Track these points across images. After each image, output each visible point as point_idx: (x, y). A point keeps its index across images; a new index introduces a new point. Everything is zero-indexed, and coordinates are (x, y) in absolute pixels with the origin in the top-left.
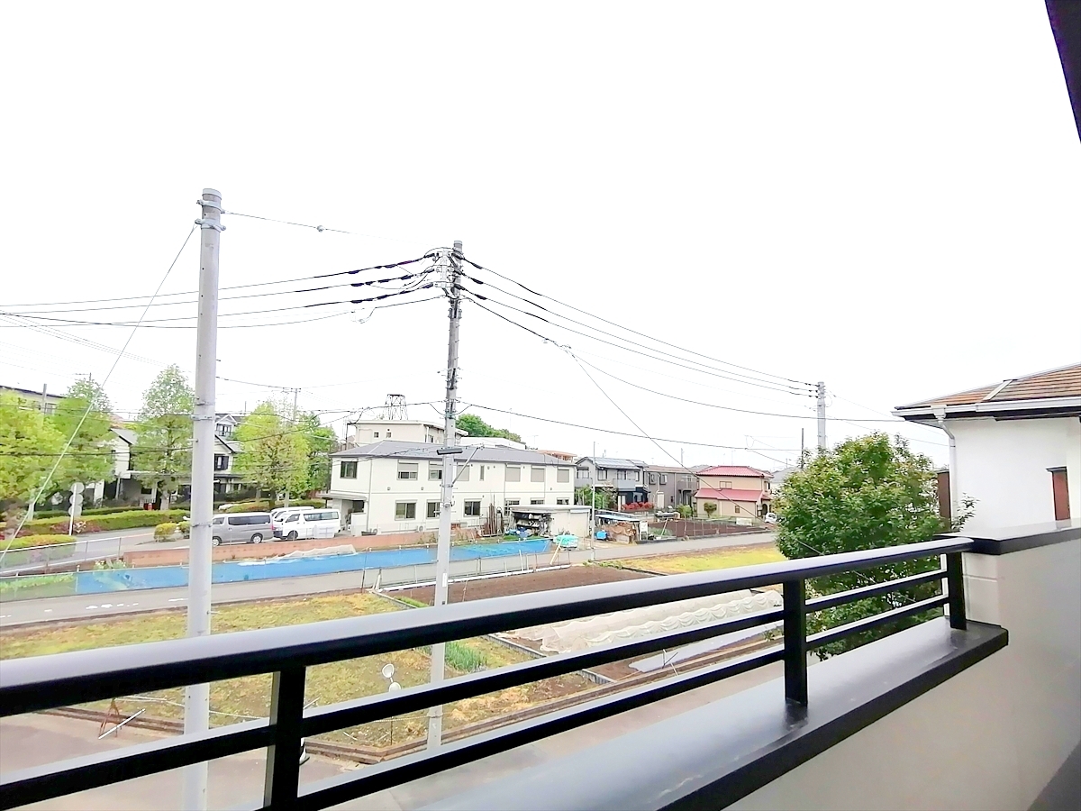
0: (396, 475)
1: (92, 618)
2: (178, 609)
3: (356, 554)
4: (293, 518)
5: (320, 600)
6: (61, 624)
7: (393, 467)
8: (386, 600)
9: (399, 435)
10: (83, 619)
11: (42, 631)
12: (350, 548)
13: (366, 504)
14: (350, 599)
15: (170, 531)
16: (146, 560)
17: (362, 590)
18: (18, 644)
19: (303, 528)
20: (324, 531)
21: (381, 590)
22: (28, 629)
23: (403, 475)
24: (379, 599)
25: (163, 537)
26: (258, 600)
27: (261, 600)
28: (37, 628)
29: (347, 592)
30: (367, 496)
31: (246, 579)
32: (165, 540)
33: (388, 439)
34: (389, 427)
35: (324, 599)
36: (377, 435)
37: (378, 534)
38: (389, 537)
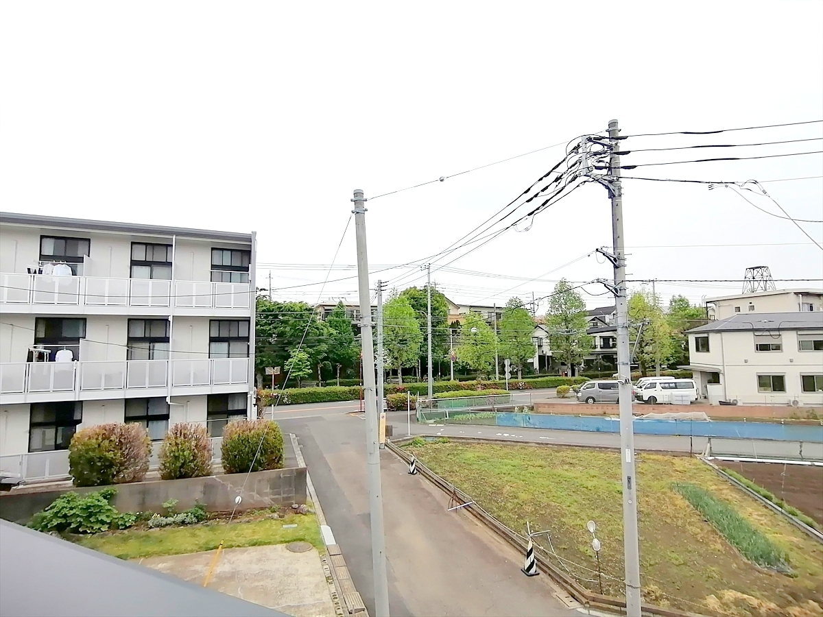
0: (754, 348)
1: (496, 440)
2: (542, 444)
3: (708, 420)
4: (653, 386)
5: (647, 457)
6: (482, 441)
7: (749, 340)
8: (711, 468)
9: (762, 307)
10: (492, 440)
11: (473, 443)
12: (702, 415)
13: (721, 376)
14: (677, 461)
15: (566, 391)
16: (546, 410)
17: (691, 454)
18: (460, 448)
19: (661, 395)
20: (680, 398)
21: (711, 458)
22: (468, 441)
23: (763, 348)
24: (703, 466)
25: (562, 395)
26: (597, 447)
27: (600, 448)
28: (472, 441)
29: (675, 454)
30: (721, 368)
31: (598, 430)
32: (563, 397)
33: (751, 312)
34: (751, 300)
35: (652, 457)
36: (738, 309)
37: (738, 404)
38: (752, 408)
